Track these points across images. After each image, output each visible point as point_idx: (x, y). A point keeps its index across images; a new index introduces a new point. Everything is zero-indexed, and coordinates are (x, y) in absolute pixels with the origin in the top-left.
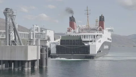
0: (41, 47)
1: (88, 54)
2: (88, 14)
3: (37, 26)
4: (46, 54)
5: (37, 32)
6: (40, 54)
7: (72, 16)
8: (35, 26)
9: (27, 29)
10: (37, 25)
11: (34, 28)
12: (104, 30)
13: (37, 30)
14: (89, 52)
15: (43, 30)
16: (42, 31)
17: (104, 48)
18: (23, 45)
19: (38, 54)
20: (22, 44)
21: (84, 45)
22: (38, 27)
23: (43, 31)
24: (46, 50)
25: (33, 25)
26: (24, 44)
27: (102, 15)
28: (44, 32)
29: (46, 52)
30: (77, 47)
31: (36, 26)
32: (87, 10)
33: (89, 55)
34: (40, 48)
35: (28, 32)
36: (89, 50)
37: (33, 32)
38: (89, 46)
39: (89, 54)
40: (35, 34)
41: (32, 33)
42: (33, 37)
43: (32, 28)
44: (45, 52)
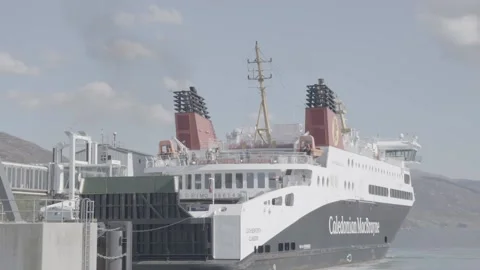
0: (103, 229)
1: (203, 258)
2: (261, 80)
3: (84, 138)
4: (124, 259)
5: (84, 163)
6: (98, 258)
7: (192, 88)
8: (76, 137)
9: (40, 150)
10: (83, 134)
11: (70, 145)
12: (330, 148)
13: (84, 152)
14: (210, 251)
15: (109, 152)
16: (105, 158)
17: (335, 232)
18: (19, 221)
19: (88, 257)
20: (17, 215)
21: (189, 216)
22: (90, 142)
23: (109, 158)
24: (125, 240)
25: (68, 134)
26: (25, 216)
27: (321, 81)
28: (113, 162)
29: (124, 251)
30: (157, 226)
31: (80, 137)
32: (257, 61)
33: (208, 262)
34: (99, 232)
35: (42, 161)
36: (210, 239)
37: (67, 164)
38: (209, 222)
39: (211, 258)
40: (74, 172)
41: (61, 166)
42: (67, 186)
43: (60, 144)
44: (120, 248)
